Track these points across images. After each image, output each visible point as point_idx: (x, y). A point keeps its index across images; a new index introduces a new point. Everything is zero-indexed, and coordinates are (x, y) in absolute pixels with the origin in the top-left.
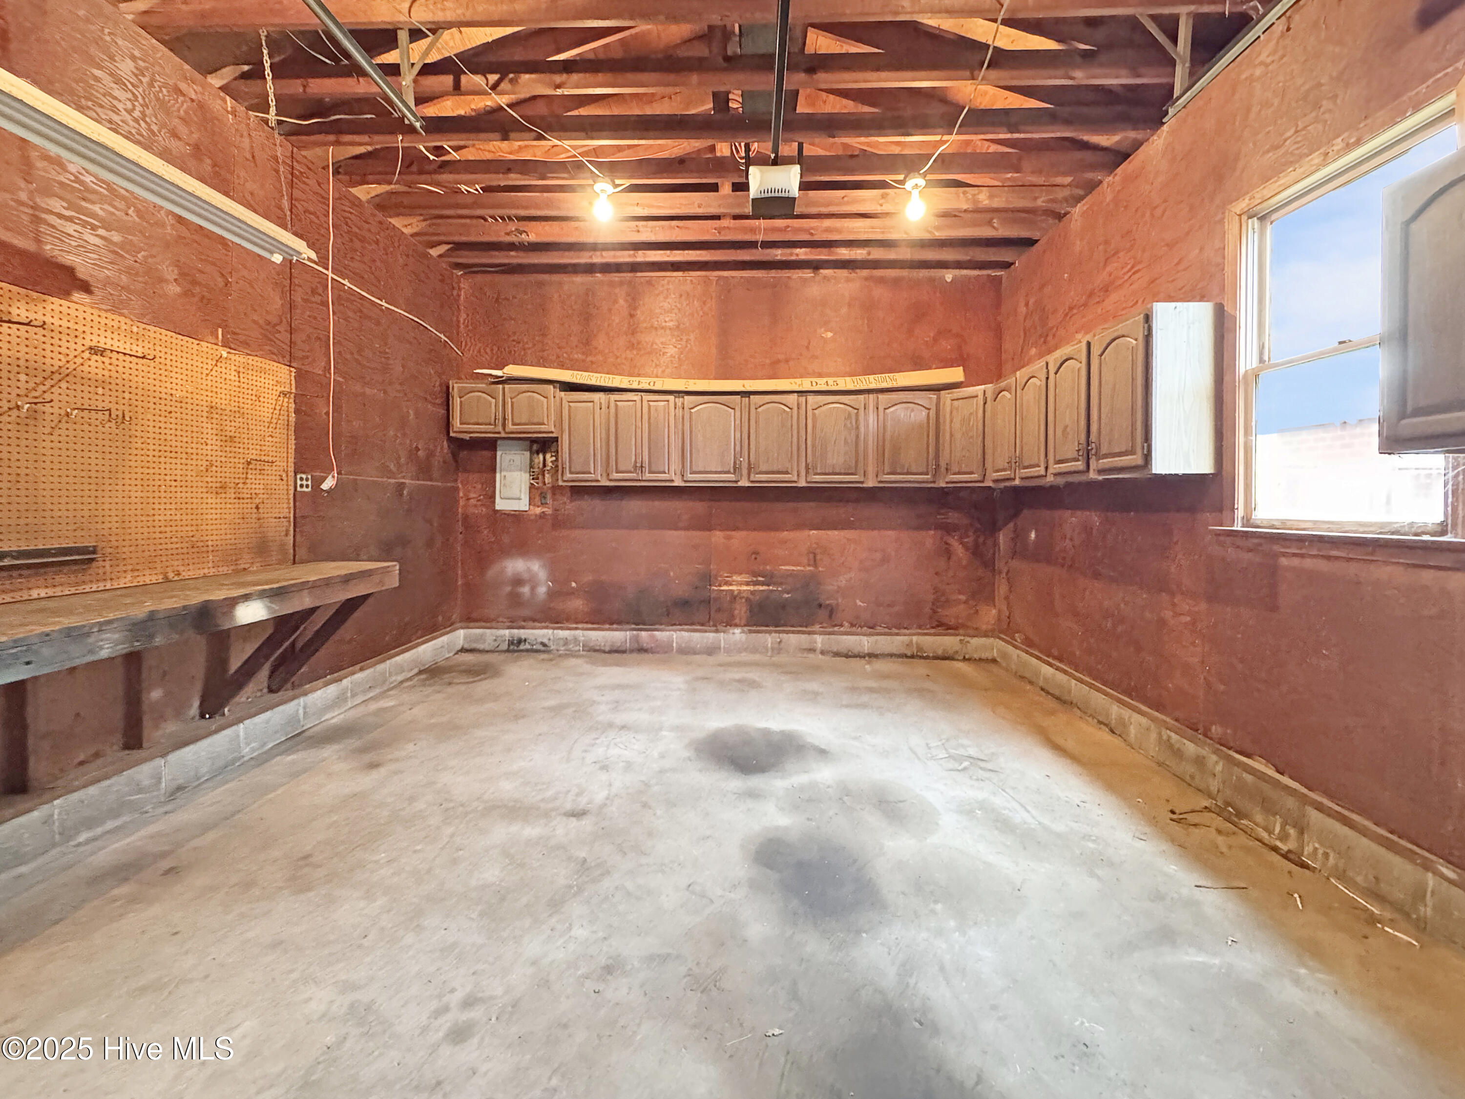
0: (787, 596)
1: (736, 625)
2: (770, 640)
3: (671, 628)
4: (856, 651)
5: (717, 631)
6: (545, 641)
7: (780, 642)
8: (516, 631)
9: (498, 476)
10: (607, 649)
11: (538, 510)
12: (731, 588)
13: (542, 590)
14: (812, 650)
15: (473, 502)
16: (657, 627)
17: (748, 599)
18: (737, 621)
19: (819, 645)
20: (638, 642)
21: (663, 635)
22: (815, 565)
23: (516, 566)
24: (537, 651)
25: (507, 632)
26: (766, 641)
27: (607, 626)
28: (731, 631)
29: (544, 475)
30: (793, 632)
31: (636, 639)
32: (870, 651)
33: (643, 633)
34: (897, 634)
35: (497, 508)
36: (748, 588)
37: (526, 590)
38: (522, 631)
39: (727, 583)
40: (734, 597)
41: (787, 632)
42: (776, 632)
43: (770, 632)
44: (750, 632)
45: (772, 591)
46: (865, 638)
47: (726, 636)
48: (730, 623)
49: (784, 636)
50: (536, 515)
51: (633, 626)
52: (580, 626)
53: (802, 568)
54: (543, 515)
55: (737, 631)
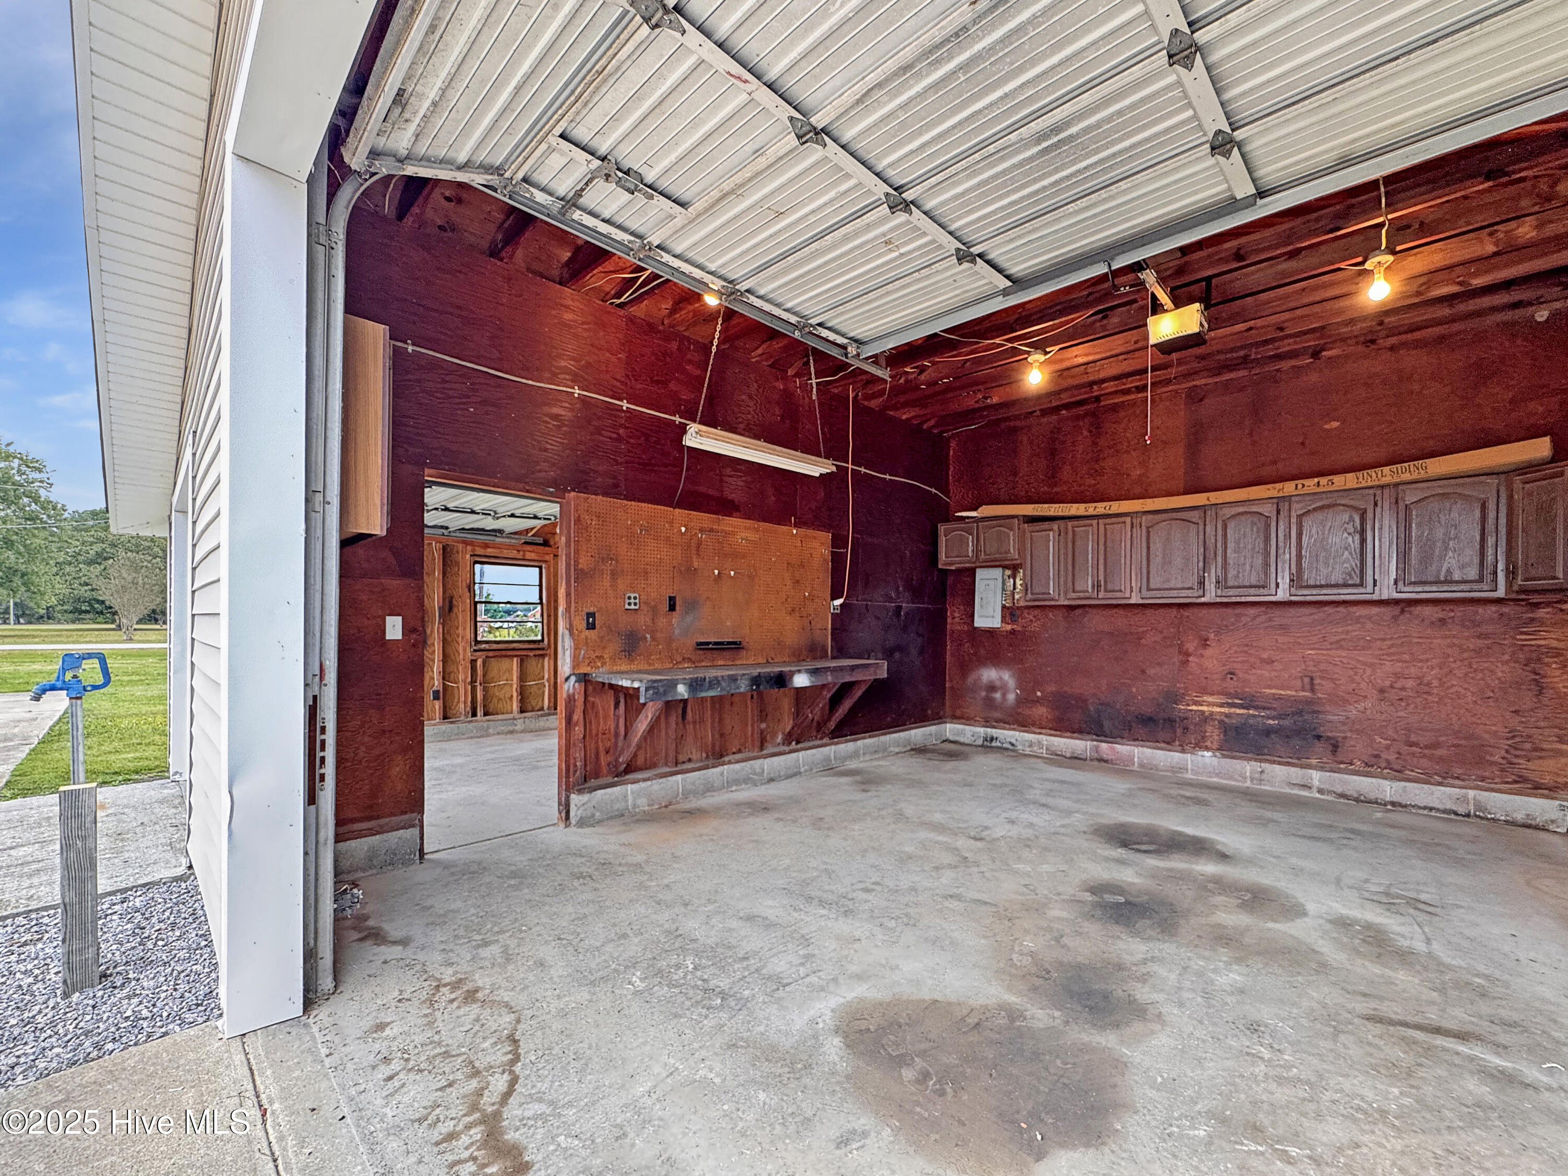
0: (1271, 722)
1: (1207, 749)
2: (1248, 768)
3: (1132, 743)
4: (1372, 796)
5: (1183, 751)
6: (1013, 741)
7: (1262, 772)
8: (989, 730)
9: (977, 598)
10: (1068, 755)
11: (1009, 627)
12: (1200, 708)
13: (1011, 697)
14: (1306, 786)
15: (957, 620)
16: (1118, 740)
17: (1221, 722)
18: (1208, 744)
19: (1316, 783)
20: (1098, 752)
21: (1123, 749)
22: (1312, 690)
23: (989, 674)
24: (1006, 749)
25: (981, 730)
26: (1244, 768)
27: (1069, 734)
28: (1200, 753)
29: (1013, 596)
30: (1280, 763)
31: (1096, 749)
32: (1395, 799)
33: (1104, 745)
35: (976, 625)
36: (1222, 710)
37: (998, 696)
38: (994, 730)
39: (1196, 703)
40: (1206, 718)
41: (1274, 762)
42: (1256, 760)
43: (1250, 759)
44: (1224, 756)
45: (1254, 716)
46: (1387, 783)
47: (1194, 757)
48: (1200, 745)
49: (1266, 766)
50: (1007, 632)
51: (1094, 737)
52: (1044, 731)
53: (1294, 693)
54: (1013, 632)
55: (1208, 754)
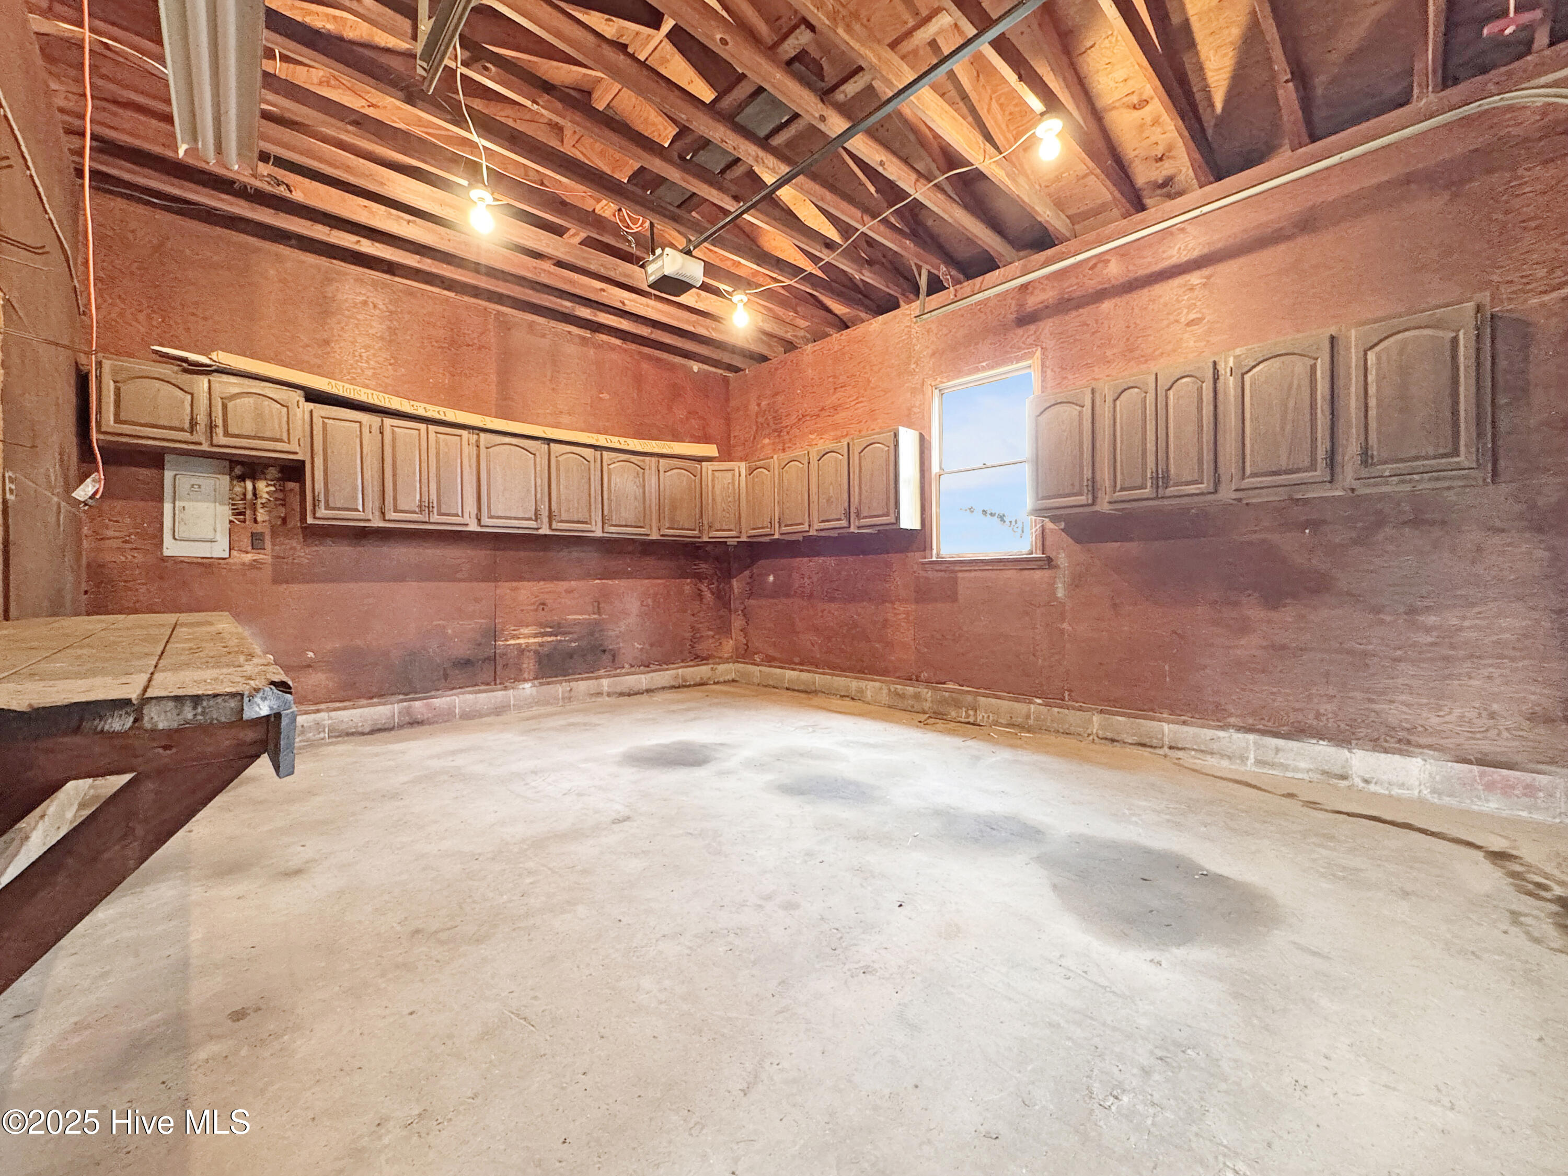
0: (573, 645)
1: (525, 680)
2: (560, 690)
3: (451, 692)
4: (636, 689)
5: (506, 688)
7: (570, 691)
9: (167, 507)
10: (367, 730)
11: (246, 558)
12: (518, 641)
14: (599, 694)
15: (113, 543)
16: (433, 693)
17: (536, 652)
18: (526, 676)
19: (606, 689)
20: (409, 714)
21: (443, 701)
22: (599, 613)
26: (557, 691)
27: (364, 702)
28: (521, 687)
29: (254, 510)
30: (582, 679)
31: (408, 711)
32: (648, 687)
33: (417, 704)
34: (667, 670)
35: (168, 553)
36: (536, 640)
39: (513, 637)
40: (521, 651)
41: (577, 680)
42: (566, 681)
43: (560, 682)
44: (541, 684)
45: (560, 641)
46: (643, 676)
47: (516, 692)
48: (519, 679)
49: (573, 684)
50: (244, 564)
51: (401, 697)
53: (587, 617)
55: (527, 685)
